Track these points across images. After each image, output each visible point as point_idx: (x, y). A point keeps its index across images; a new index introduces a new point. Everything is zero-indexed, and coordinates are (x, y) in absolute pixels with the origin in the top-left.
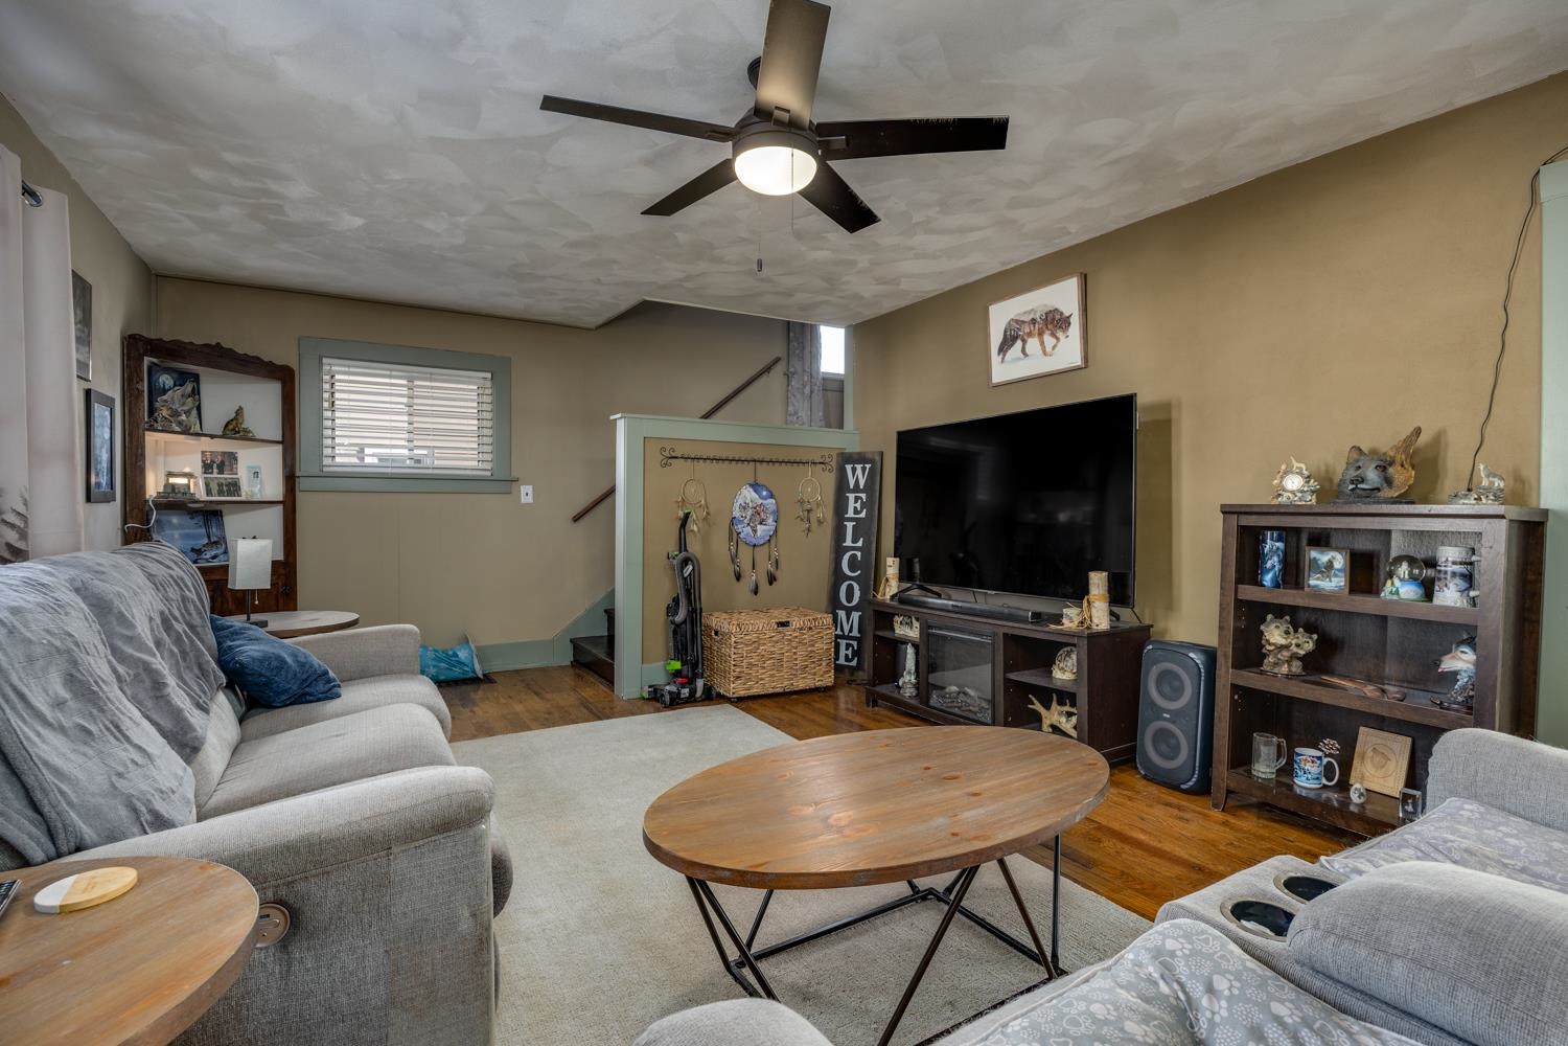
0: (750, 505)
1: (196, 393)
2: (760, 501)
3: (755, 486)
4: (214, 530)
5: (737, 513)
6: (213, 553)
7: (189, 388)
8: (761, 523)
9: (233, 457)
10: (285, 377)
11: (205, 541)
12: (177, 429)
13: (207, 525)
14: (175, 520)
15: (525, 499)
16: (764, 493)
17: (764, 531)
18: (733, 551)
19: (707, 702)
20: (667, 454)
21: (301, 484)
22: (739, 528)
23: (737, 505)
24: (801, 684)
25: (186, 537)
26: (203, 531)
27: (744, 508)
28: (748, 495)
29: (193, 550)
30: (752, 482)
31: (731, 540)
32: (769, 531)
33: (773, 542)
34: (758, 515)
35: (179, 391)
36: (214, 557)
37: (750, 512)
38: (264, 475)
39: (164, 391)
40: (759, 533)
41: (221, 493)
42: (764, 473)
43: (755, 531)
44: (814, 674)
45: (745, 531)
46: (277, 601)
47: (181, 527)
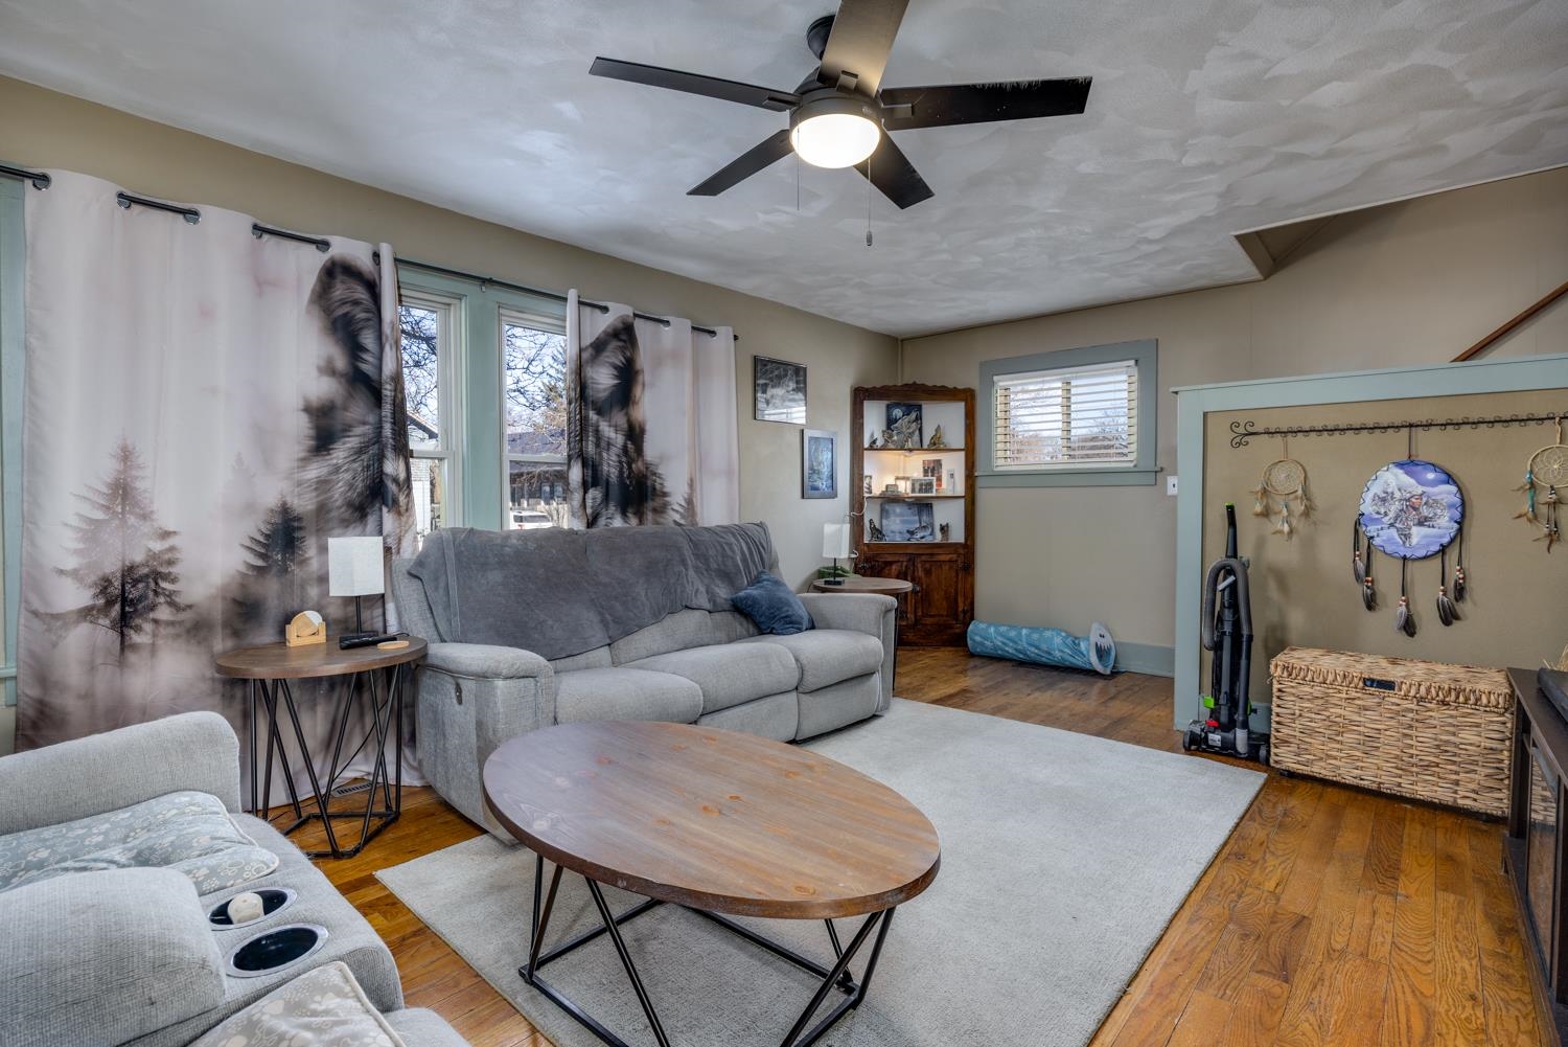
0: (1397, 495)
1: (919, 418)
2: (1420, 489)
3: (1409, 464)
4: (924, 518)
5: (1367, 508)
6: (922, 534)
7: (913, 415)
8: (1420, 524)
9: (938, 463)
10: (967, 397)
11: (918, 525)
12: (892, 447)
13: (920, 514)
14: (898, 510)
15: (1172, 491)
16: (1431, 476)
17: (1425, 536)
18: (1361, 566)
19: (1251, 764)
20: (1241, 430)
21: (980, 483)
22: (1372, 530)
23: (1368, 497)
24: (1423, 791)
25: (903, 522)
26: (917, 518)
27: (1384, 500)
28: (1393, 479)
29: (908, 531)
30: (1405, 458)
31: (1356, 547)
32: (1441, 537)
33: (1453, 555)
34: (1414, 511)
35: (907, 419)
36: (922, 538)
37: (1394, 508)
38: (956, 476)
39: (896, 421)
40: (1415, 540)
41: (920, 491)
42: (1429, 445)
43: (1407, 537)
44: (1457, 783)
45: (1384, 536)
46: (957, 575)
47: (901, 515)
